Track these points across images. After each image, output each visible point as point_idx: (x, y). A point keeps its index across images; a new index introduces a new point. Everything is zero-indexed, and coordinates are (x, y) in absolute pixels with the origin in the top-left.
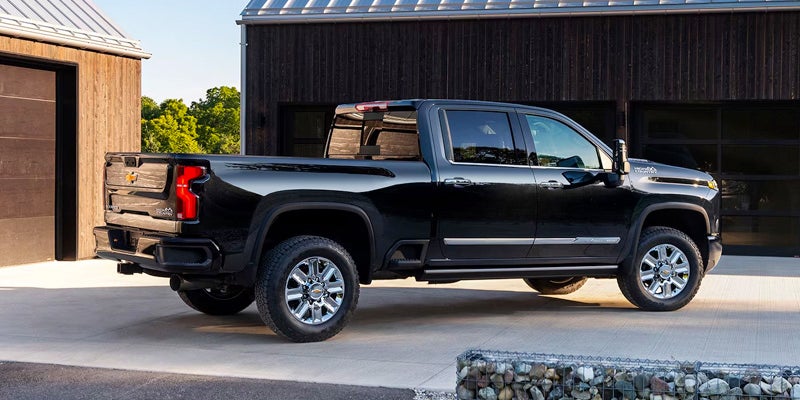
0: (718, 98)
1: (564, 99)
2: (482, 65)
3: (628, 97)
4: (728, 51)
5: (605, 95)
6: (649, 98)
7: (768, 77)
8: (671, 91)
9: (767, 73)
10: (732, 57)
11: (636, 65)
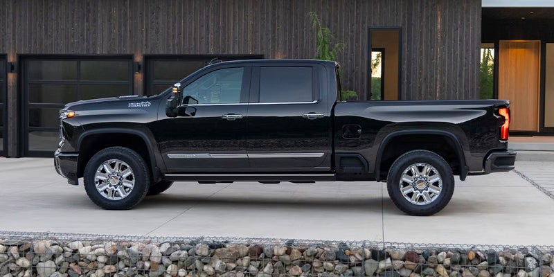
0: (202, 53)
1: (98, 53)
2: (41, 28)
3: (142, 51)
4: (208, 20)
5: (126, 51)
6: (156, 53)
7: (234, 38)
8: (171, 47)
9: (234, 35)
10: (211, 24)
11: (147, 30)
